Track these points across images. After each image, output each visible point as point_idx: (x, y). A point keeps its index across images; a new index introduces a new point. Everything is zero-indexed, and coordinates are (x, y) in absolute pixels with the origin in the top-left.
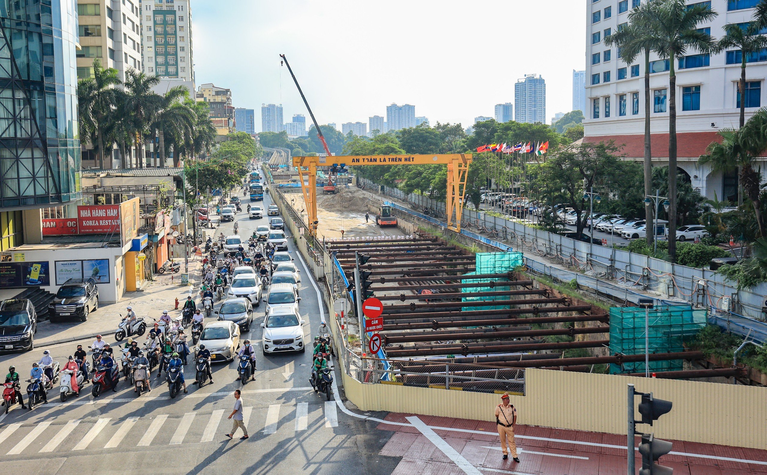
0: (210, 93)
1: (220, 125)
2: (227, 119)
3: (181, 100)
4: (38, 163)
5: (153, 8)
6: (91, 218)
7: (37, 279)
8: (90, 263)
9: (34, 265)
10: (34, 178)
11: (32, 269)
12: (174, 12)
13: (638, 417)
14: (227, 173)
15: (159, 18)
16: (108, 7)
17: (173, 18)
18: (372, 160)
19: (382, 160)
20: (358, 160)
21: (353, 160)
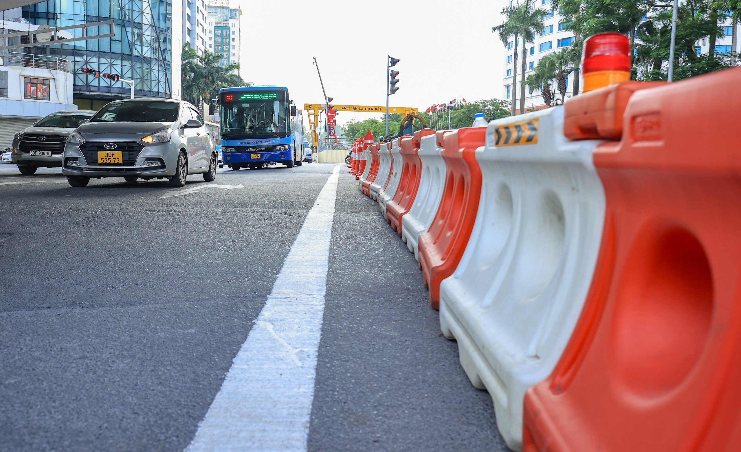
3: (235, 72)
5: (214, 24)
12: (229, 28)
13: (390, 65)
15: (218, 32)
16: (188, 14)
17: (228, 32)
18: (355, 108)
19: (361, 109)
20: (345, 108)
21: (343, 108)
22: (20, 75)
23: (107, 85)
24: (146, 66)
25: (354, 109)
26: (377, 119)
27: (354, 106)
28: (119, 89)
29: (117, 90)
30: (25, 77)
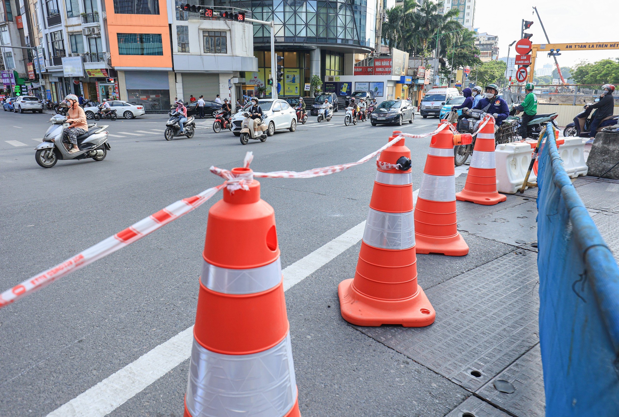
0: (484, 39)
1: (486, 55)
2: (491, 51)
4: (349, 19)
6: (381, 67)
7: (345, 92)
8: (374, 84)
9: (345, 84)
10: (345, 28)
11: (343, 86)
14: (473, 56)
18: (583, 46)
19: (591, 46)
20: (571, 47)
21: (567, 47)
22: (199, 29)
23: (292, 35)
24: (331, 11)
25: (581, 47)
26: (612, 60)
27: (582, 43)
28: (304, 39)
29: (302, 40)
30: (204, 31)
